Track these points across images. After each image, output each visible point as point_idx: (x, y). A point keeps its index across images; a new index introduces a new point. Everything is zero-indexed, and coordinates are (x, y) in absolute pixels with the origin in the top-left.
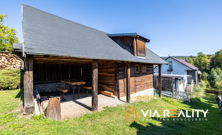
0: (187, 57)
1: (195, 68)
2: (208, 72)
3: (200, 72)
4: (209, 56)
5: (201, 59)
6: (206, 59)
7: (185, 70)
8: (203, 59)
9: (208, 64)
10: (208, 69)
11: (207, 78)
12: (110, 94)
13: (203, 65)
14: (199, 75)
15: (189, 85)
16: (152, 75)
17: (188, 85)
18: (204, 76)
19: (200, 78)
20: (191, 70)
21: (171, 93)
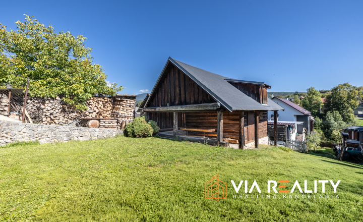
0: (291, 93)
1: (307, 112)
2: (322, 117)
3: (312, 118)
4: (323, 93)
5: (311, 98)
6: (319, 98)
7: (295, 115)
8: (315, 97)
9: (321, 105)
10: (322, 112)
11: (321, 125)
12: (236, 141)
13: (315, 107)
14: (311, 121)
15: (300, 135)
16: (266, 122)
17: (298, 135)
18: (317, 122)
19: (313, 125)
20: (303, 115)
21: (284, 143)
